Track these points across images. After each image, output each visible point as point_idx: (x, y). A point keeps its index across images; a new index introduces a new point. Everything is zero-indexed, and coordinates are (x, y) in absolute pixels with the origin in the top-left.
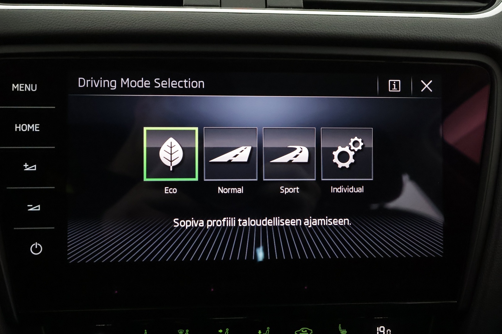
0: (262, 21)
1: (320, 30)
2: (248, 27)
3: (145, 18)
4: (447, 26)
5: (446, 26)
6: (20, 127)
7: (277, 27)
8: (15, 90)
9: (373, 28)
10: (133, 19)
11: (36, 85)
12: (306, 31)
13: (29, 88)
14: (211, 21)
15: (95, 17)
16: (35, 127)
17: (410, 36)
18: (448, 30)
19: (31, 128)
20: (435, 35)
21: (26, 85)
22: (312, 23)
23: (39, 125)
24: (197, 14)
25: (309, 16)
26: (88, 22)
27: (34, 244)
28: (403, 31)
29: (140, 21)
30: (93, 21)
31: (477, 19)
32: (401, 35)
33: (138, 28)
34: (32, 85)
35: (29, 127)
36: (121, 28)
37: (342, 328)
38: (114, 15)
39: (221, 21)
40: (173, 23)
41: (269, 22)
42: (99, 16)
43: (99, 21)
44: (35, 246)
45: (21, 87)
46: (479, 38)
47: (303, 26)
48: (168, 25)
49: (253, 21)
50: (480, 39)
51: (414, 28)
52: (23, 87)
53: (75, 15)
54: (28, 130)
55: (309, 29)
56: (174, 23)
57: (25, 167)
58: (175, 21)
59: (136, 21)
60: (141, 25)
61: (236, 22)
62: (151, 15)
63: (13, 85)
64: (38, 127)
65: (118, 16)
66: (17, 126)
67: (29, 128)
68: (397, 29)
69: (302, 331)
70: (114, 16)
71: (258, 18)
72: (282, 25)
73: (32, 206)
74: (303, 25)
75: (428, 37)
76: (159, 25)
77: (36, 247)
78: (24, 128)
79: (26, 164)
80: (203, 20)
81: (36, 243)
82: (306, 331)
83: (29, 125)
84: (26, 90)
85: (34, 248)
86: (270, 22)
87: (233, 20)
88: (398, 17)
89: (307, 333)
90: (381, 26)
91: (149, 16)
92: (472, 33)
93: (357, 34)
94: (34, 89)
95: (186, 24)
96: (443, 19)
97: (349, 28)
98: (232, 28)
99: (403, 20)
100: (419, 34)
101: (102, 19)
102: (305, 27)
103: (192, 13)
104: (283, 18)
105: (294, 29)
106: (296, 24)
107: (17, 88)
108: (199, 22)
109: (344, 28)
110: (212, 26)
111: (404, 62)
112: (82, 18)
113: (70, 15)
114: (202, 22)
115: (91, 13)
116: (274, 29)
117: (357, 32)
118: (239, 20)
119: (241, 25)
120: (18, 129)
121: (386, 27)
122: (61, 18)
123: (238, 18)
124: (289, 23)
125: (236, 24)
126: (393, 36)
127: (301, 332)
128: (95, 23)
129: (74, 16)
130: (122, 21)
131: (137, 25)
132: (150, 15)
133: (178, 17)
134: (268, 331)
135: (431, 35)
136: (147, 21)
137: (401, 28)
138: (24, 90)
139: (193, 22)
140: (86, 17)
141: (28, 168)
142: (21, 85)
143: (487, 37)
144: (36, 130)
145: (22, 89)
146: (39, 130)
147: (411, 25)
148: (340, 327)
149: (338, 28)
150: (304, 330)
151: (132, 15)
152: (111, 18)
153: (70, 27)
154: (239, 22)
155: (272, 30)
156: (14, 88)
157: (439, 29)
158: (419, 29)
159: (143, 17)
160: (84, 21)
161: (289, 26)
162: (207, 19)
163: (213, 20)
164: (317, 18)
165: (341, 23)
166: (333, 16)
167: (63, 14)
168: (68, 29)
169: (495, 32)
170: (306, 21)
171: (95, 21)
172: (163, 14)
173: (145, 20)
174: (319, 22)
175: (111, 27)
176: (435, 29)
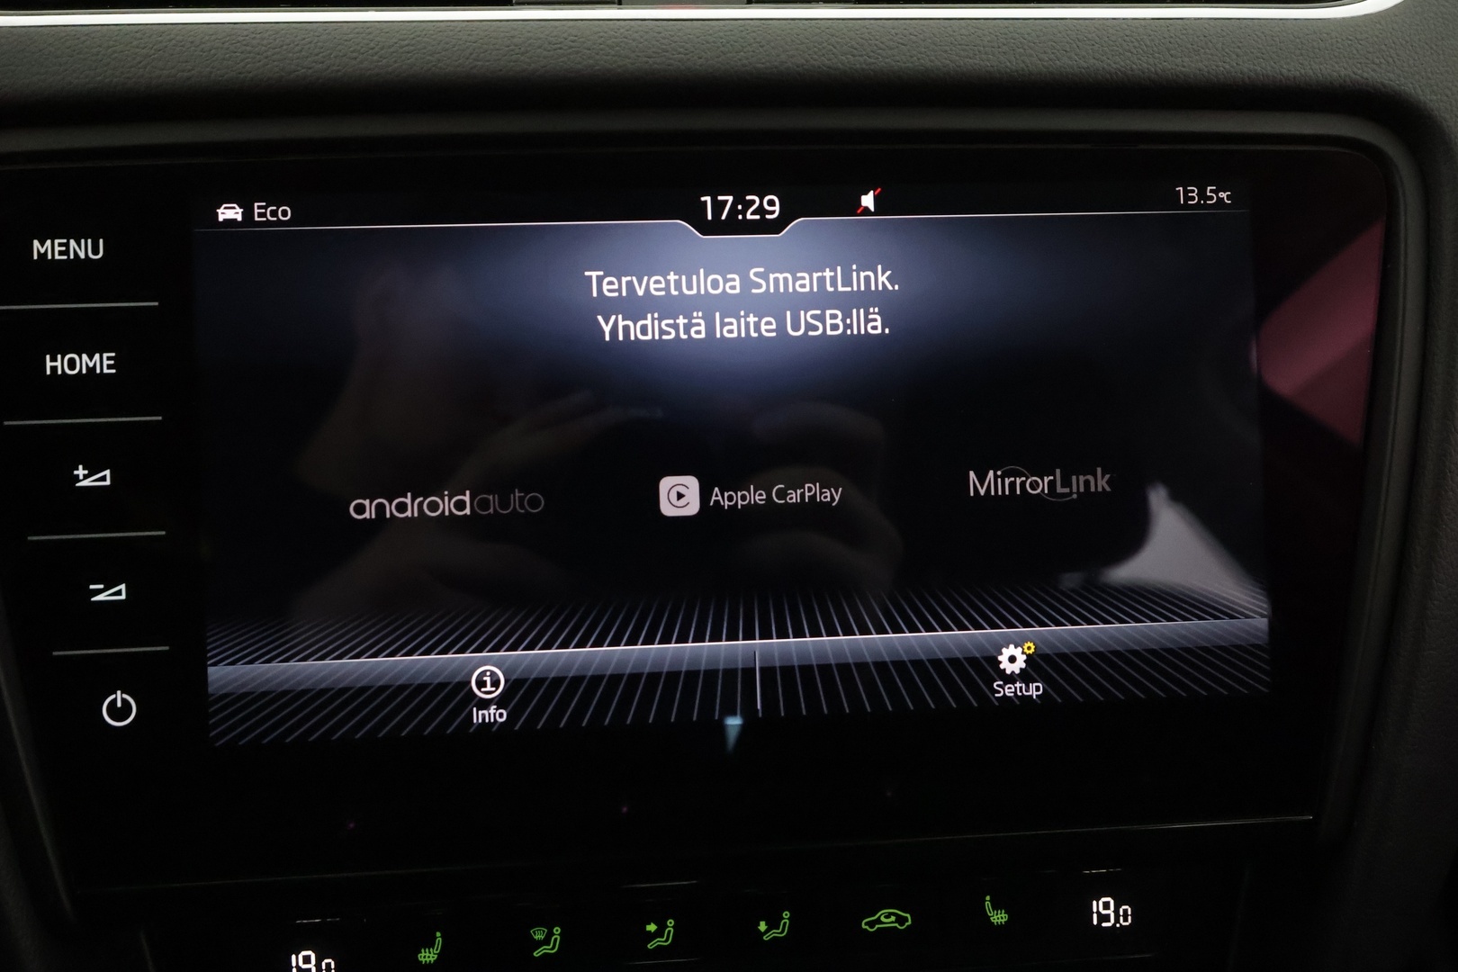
0: (741, 40)
1: (905, 63)
2: (701, 58)
3: (406, 42)
4: (1260, 41)
5: (1257, 42)
6: (58, 364)
7: (783, 57)
8: (43, 256)
9: (1053, 53)
10: (372, 45)
11: (101, 241)
12: (864, 66)
13: (81, 249)
14: (595, 44)
15: (265, 42)
16: (103, 362)
17: (1156, 73)
18: (1264, 51)
19: (91, 365)
20: (1227, 67)
21: (72, 243)
22: (882, 43)
23: (113, 354)
24: (556, 27)
25: (871, 24)
26: (243, 56)
27: (113, 697)
28: (1138, 59)
29: (392, 50)
30: (258, 54)
31: (1344, 19)
32: (1132, 70)
33: (390, 69)
34: (89, 241)
35: (84, 362)
36: (338, 71)
37: (995, 907)
38: (316, 34)
39: (623, 45)
40: (489, 52)
41: (759, 42)
42: (275, 40)
43: (275, 53)
44: (115, 701)
45: (57, 249)
46: (1351, 73)
47: (855, 52)
48: (475, 60)
49: (714, 42)
50: (1354, 76)
51: (1168, 50)
52: (64, 248)
53: (207, 38)
54: (84, 371)
55: (873, 61)
56: (490, 54)
57: (78, 475)
58: (492, 47)
59: (382, 49)
60: (395, 62)
61: (664, 47)
62: (424, 33)
63: (36, 243)
64: (112, 362)
65: (330, 37)
66: (51, 361)
67: (87, 364)
68: (1121, 52)
69: (883, 919)
70: (316, 38)
71: (729, 33)
72: (797, 49)
73: (101, 586)
74: (856, 49)
75: (1209, 72)
76: (449, 61)
77: (119, 705)
78: (72, 364)
79: (81, 467)
80: (573, 42)
81: (119, 692)
82: (893, 918)
83: (85, 357)
84: (72, 257)
85: (112, 708)
86: (763, 43)
87: (657, 41)
88: (1124, 19)
89: (896, 925)
90: (1074, 45)
91: (419, 36)
92: (1331, 59)
93: (1008, 70)
94: (96, 252)
95: (523, 54)
96: (1249, 23)
97: (986, 53)
98: (655, 63)
99: (1137, 28)
100: (1184, 67)
101: (285, 47)
102: (862, 56)
103: (538, 22)
104: (799, 31)
105: (830, 60)
106: (835, 48)
107: (46, 250)
108: (560, 49)
109: (972, 56)
110: (598, 57)
111: (1142, 147)
112: (226, 45)
113: (190, 39)
114: (571, 47)
115: (252, 30)
116: (776, 63)
117: (1008, 64)
118: (676, 39)
119: (679, 53)
120: (54, 369)
121: (1089, 48)
122: (166, 47)
123: (672, 33)
124: (816, 44)
125: (667, 52)
126: (1110, 74)
127: (878, 921)
128: (266, 57)
129: (203, 40)
130: (341, 51)
131: (384, 61)
132: (418, 33)
133: (502, 34)
134: (785, 923)
135: (1217, 66)
136: (412, 48)
137: (1133, 50)
138: (69, 256)
139: (545, 50)
140: (239, 42)
141: (85, 479)
142: (57, 241)
143: (1374, 70)
144: (106, 371)
145: (61, 253)
146: (114, 371)
147: (1160, 40)
148: (988, 904)
149: (956, 55)
150: (886, 917)
151: (370, 33)
152: (311, 42)
153: (192, 73)
154: (674, 44)
155: (768, 64)
156: (38, 251)
157: (1239, 50)
158: (1182, 51)
159: (401, 37)
160: (234, 55)
161: (815, 53)
162: (583, 40)
163: (599, 41)
164: (893, 29)
165: (962, 39)
166: (938, 21)
167: (172, 36)
168: (189, 78)
169: (1395, 56)
170: (863, 36)
171: (265, 54)
172: (458, 29)
173: (407, 45)
174: (901, 38)
175: (310, 71)
176: (1227, 50)
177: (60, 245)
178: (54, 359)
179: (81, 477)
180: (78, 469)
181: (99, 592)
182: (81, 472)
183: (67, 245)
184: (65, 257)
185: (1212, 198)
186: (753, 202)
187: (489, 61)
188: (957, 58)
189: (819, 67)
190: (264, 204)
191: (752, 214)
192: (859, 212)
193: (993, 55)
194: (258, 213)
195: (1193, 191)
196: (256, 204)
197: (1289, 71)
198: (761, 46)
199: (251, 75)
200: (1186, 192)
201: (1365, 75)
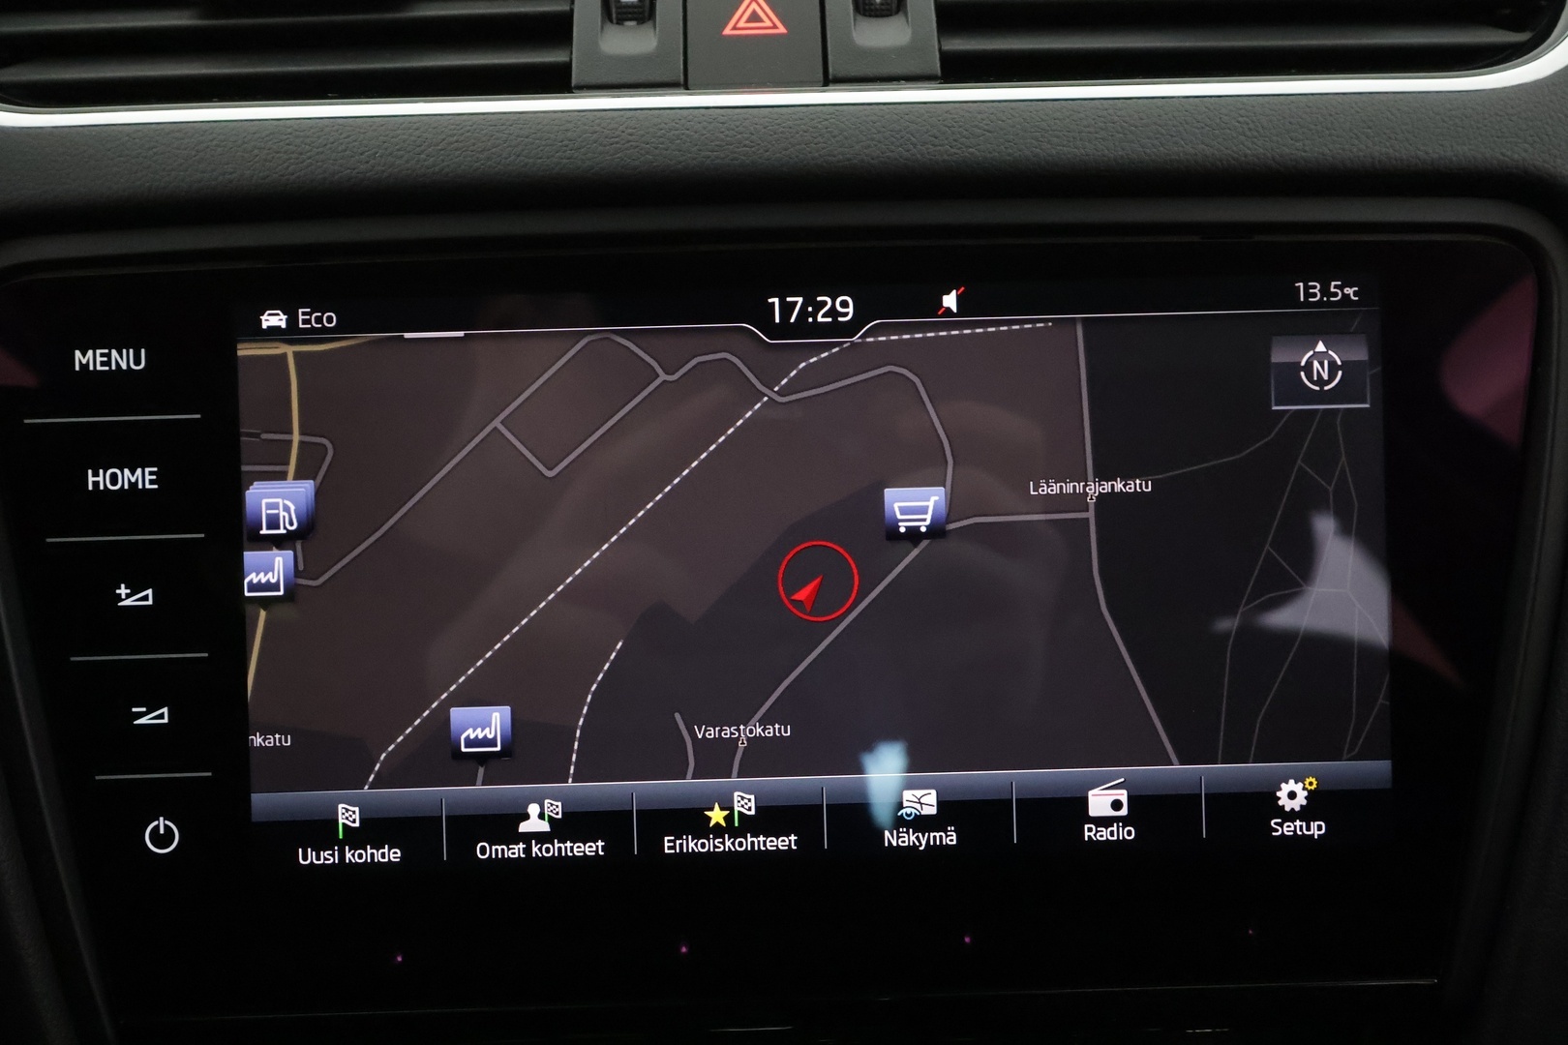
0: (811, 130)
1: (990, 153)
2: (767, 151)
3: (455, 138)
4: (1394, 119)
5: (1391, 120)
6: (100, 479)
7: (857, 148)
8: (84, 367)
9: (1157, 138)
10: (420, 142)
11: (143, 351)
12: (946, 157)
13: (122, 360)
14: (654, 137)
15: (308, 141)
16: (144, 478)
17: (1273, 159)
18: (1398, 130)
19: (133, 480)
20: (1355, 151)
21: (114, 353)
22: (966, 130)
23: (155, 469)
24: (613, 119)
25: (956, 108)
26: (286, 157)
27: (156, 823)
28: (1253, 143)
29: (439, 147)
30: (301, 154)
32: (1246, 156)
33: (437, 169)
34: (131, 351)
35: (126, 477)
36: (384, 171)
38: (362, 131)
39: (684, 137)
40: (541, 148)
41: (830, 132)
42: (319, 137)
43: (318, 153)
44: (157, 827)
45: (99, 359)
46: (1498, 155)
47: (936, 141)
48: (526, 156)
49: (783, 133)
50: (1502, 157)
51: (1288, 132)
52: (105, 359)
54: (126, 487)
56: (542, 151)
57: (120, 594)
58: (544, 143)
59: (430, 146)
60: (443, 161)
61: (728, 139)
62: (475, 126)
63: (78, 353)
64: (154, 477)
65: (375, 134)
66: (93, 476)
67: (129, 480)
68: (1235, 135)
70: (364, 134)
71: (799, 122)
72: (873, 139)
73: (144, 709)
74: (937, 138)
75: (1334, 158)
76: (499, 159)
77: (162, 831)
78: (114, 479)
79: (123, 586)
80: (631, 135)
81: (161, 819)
83: (126, 471)
84: (114, 368)
85: (155, 835)
86: (836, 132)
87: (721, 133)
90: (1181, 129)
91: (468, 131)
92: (1475, 138)
93: (1106, 159)
94: (137, 362)
95: (577, 150)
96: (1382, 97)
97: (1081, 140)
98: (717, 158)
99: (1255, 105)
100: (1305, 151)
101: (329, 146)
102: (943, 145)
103: (598, 113)
104: (874, 118)
105: (908, 151)
106: (915, 137)
107: (88, 361)
108: (617, 143)
109: (1065, 143)
110: (657, 151)
111: (1258, 238)
112: (268, 146)
114: (629, 141)
115: (296, 126)
116: (848, 156)
117: (1106, 152)
118: (741, 129)
119: (745, 146)
120: (96, 483)
121: (1197, 131)
122: (208, 147)
123: (738, 123)
124: (894, 133)
125: (732, 144)
126: (1221, 161)
128: (310, 158)
129: (246, 140)
130: (386, 149)
131: (432, 159)
132: (468, 128)
133: (556, 128)
135: (1344, 150)
136: (461, 145)
137: (1248, 133)
138: (110, 366)
139: (601, 145)
140: (281, 141)
141: (127, 599)
142: (98, 352)
143: (1526, 151)
144: (148, 486)
145: (103, 364)
146: (156, 486)
147: (1279, 120)
149: (1049, 142)
151: (418, 129)
152: (355, 141)
153: (234, 175)
154: (739, 136)
155: (840, 157)
156: (80, 362)
157: (1369, 130)
158: (1303, 133)
159: (451, 132)
160: (278, 155)
161: (892, 143)
162: (642, 132)
163: (659, 134)
164: (979, 113)
165: (1055, 124)
166: (1030, 103)
167: (214, 135)
168: (231, 181)
169: (1551, 133)
170: (945, 123)
171: (309, 154)
172: (510, 123)
173: (457, 142)
174: (987, 125)
175: (356, 171)
176: (1355, 131)
177: (102, 355)
178: (95, 474)
179: (123, 597)
180: (120, 588)
181: (141, 715)
182: (123, 591)
183: (109, 355)
184: (107, 368)
185: (1336, 295)
186: (825, 303)
187: (540, 158)
188: (1049, 146)
189: (896, 159)
190: (309, 310)
191: (823, 316)
192: (940, 313)
193: (1090, 142)
194: (303, 320)
195: (1315, 287)
196: (300, 311)
197: (1427, 153)
198: (834, 137)
199: (293, 177)
200: (1307, 288)
201: (1516, 156)
